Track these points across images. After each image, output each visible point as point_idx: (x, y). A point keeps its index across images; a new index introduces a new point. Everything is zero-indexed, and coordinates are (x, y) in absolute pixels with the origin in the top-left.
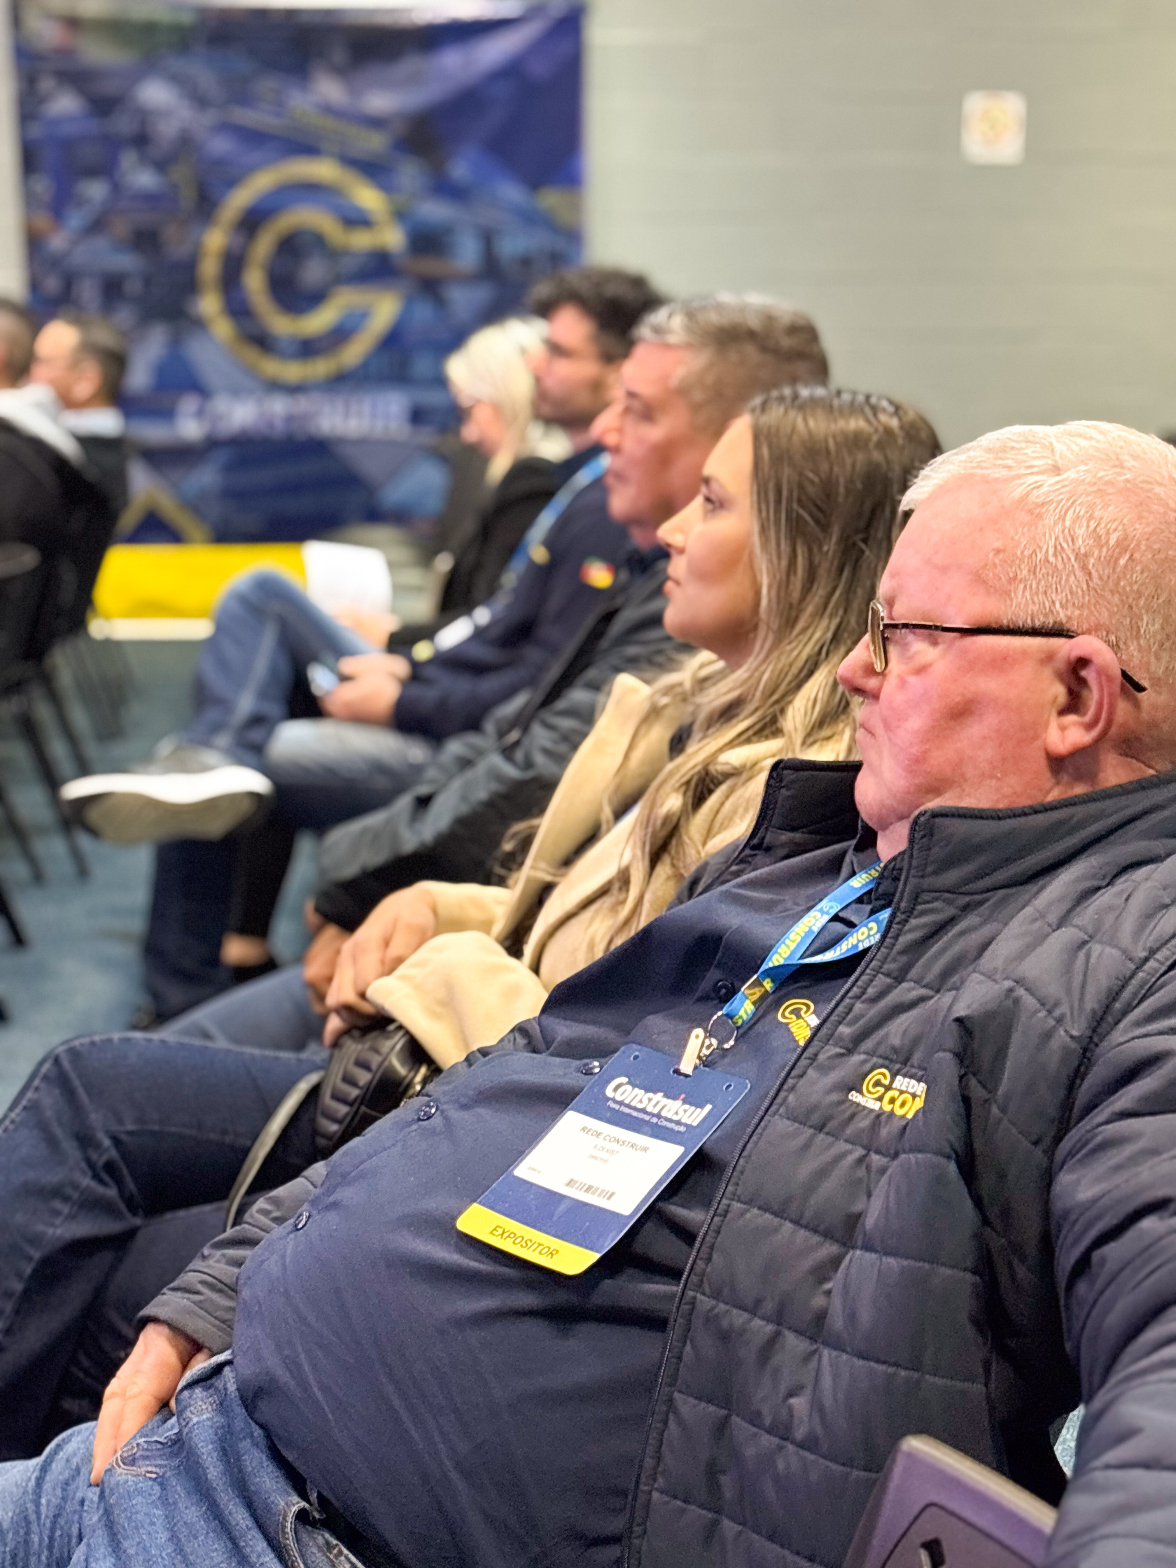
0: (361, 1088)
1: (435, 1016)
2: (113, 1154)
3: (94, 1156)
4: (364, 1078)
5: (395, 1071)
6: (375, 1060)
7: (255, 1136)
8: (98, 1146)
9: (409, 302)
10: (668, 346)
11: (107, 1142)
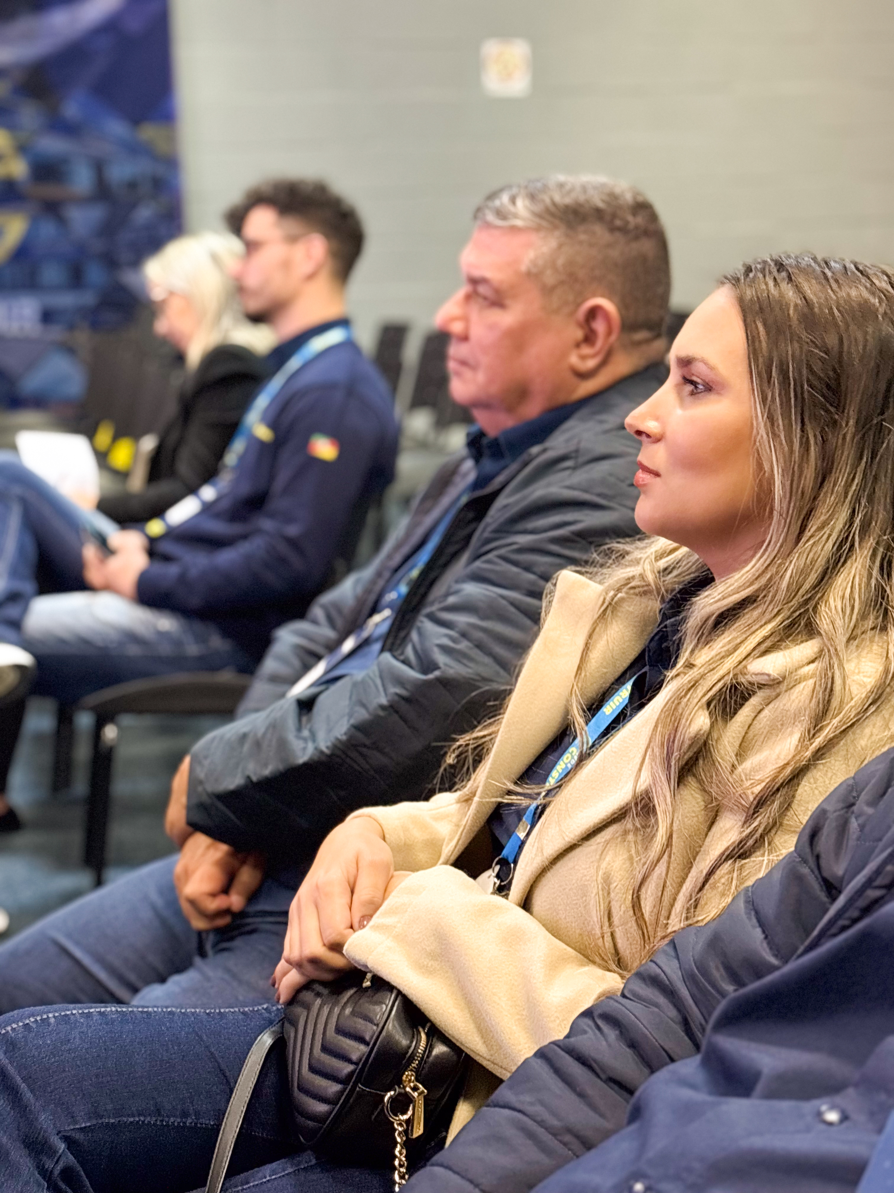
0: (356, 1064)
1: (426, 971)
2: (70, 1159)
3: (49, 1164)
4: (357, 1051)
5: (397, 1043)
6: (369, 1031)
7: (220, 1115)
8: (51, 1151)
9: (34, 222)
10: (514, 230)
11: (62, 1146)
